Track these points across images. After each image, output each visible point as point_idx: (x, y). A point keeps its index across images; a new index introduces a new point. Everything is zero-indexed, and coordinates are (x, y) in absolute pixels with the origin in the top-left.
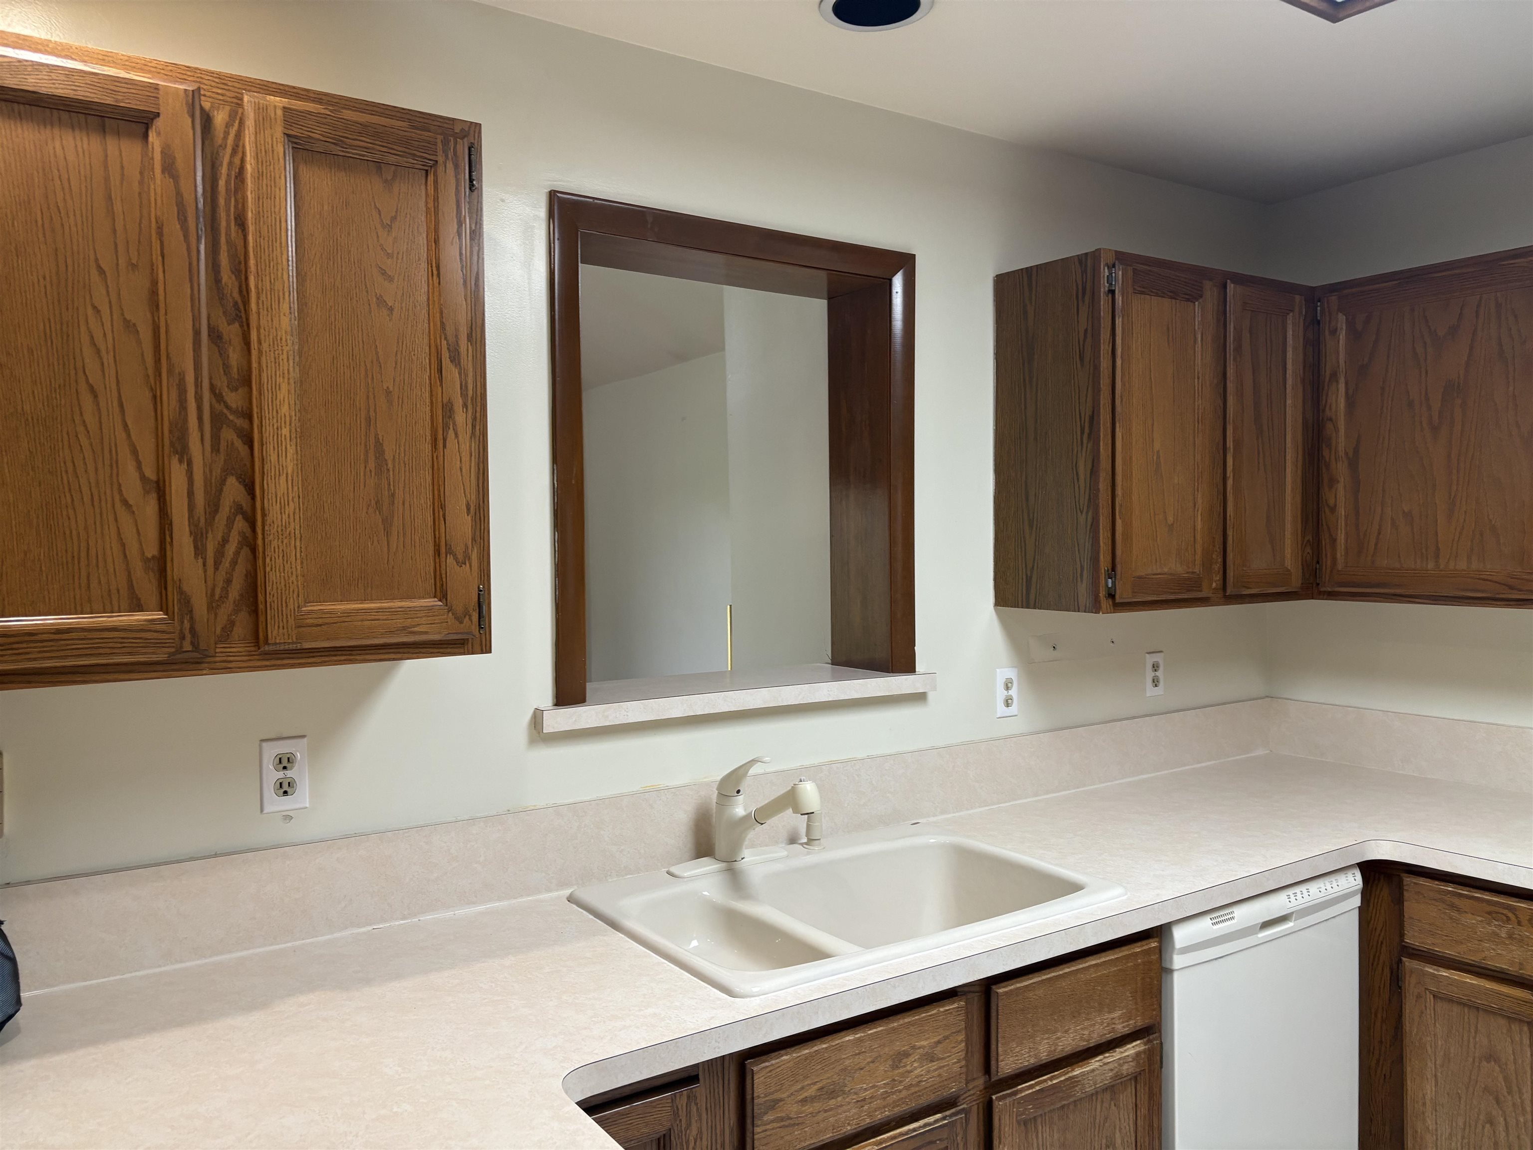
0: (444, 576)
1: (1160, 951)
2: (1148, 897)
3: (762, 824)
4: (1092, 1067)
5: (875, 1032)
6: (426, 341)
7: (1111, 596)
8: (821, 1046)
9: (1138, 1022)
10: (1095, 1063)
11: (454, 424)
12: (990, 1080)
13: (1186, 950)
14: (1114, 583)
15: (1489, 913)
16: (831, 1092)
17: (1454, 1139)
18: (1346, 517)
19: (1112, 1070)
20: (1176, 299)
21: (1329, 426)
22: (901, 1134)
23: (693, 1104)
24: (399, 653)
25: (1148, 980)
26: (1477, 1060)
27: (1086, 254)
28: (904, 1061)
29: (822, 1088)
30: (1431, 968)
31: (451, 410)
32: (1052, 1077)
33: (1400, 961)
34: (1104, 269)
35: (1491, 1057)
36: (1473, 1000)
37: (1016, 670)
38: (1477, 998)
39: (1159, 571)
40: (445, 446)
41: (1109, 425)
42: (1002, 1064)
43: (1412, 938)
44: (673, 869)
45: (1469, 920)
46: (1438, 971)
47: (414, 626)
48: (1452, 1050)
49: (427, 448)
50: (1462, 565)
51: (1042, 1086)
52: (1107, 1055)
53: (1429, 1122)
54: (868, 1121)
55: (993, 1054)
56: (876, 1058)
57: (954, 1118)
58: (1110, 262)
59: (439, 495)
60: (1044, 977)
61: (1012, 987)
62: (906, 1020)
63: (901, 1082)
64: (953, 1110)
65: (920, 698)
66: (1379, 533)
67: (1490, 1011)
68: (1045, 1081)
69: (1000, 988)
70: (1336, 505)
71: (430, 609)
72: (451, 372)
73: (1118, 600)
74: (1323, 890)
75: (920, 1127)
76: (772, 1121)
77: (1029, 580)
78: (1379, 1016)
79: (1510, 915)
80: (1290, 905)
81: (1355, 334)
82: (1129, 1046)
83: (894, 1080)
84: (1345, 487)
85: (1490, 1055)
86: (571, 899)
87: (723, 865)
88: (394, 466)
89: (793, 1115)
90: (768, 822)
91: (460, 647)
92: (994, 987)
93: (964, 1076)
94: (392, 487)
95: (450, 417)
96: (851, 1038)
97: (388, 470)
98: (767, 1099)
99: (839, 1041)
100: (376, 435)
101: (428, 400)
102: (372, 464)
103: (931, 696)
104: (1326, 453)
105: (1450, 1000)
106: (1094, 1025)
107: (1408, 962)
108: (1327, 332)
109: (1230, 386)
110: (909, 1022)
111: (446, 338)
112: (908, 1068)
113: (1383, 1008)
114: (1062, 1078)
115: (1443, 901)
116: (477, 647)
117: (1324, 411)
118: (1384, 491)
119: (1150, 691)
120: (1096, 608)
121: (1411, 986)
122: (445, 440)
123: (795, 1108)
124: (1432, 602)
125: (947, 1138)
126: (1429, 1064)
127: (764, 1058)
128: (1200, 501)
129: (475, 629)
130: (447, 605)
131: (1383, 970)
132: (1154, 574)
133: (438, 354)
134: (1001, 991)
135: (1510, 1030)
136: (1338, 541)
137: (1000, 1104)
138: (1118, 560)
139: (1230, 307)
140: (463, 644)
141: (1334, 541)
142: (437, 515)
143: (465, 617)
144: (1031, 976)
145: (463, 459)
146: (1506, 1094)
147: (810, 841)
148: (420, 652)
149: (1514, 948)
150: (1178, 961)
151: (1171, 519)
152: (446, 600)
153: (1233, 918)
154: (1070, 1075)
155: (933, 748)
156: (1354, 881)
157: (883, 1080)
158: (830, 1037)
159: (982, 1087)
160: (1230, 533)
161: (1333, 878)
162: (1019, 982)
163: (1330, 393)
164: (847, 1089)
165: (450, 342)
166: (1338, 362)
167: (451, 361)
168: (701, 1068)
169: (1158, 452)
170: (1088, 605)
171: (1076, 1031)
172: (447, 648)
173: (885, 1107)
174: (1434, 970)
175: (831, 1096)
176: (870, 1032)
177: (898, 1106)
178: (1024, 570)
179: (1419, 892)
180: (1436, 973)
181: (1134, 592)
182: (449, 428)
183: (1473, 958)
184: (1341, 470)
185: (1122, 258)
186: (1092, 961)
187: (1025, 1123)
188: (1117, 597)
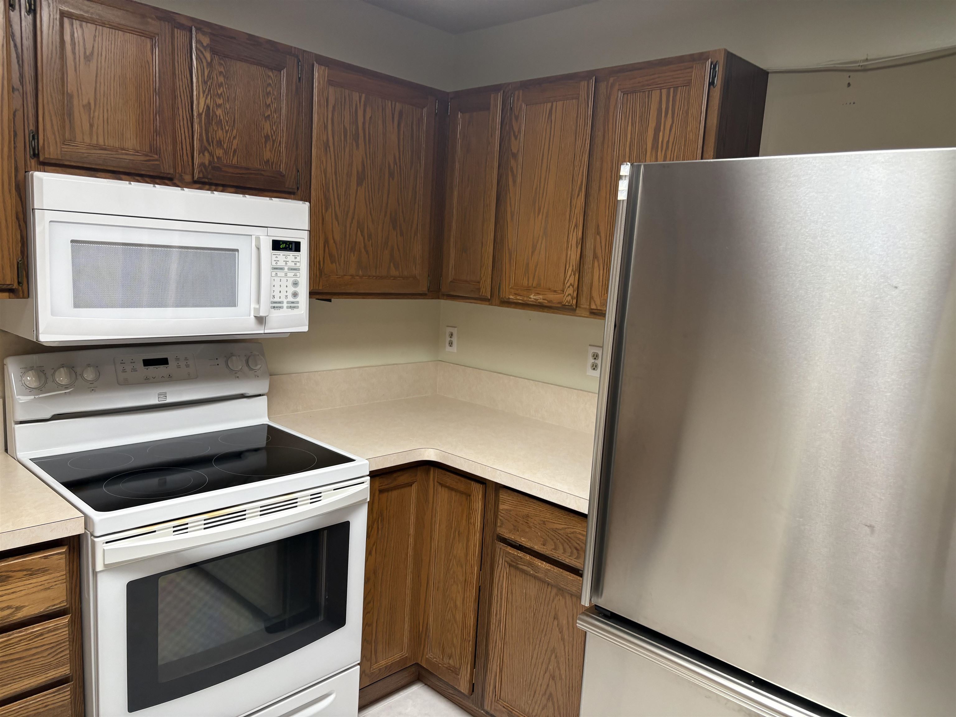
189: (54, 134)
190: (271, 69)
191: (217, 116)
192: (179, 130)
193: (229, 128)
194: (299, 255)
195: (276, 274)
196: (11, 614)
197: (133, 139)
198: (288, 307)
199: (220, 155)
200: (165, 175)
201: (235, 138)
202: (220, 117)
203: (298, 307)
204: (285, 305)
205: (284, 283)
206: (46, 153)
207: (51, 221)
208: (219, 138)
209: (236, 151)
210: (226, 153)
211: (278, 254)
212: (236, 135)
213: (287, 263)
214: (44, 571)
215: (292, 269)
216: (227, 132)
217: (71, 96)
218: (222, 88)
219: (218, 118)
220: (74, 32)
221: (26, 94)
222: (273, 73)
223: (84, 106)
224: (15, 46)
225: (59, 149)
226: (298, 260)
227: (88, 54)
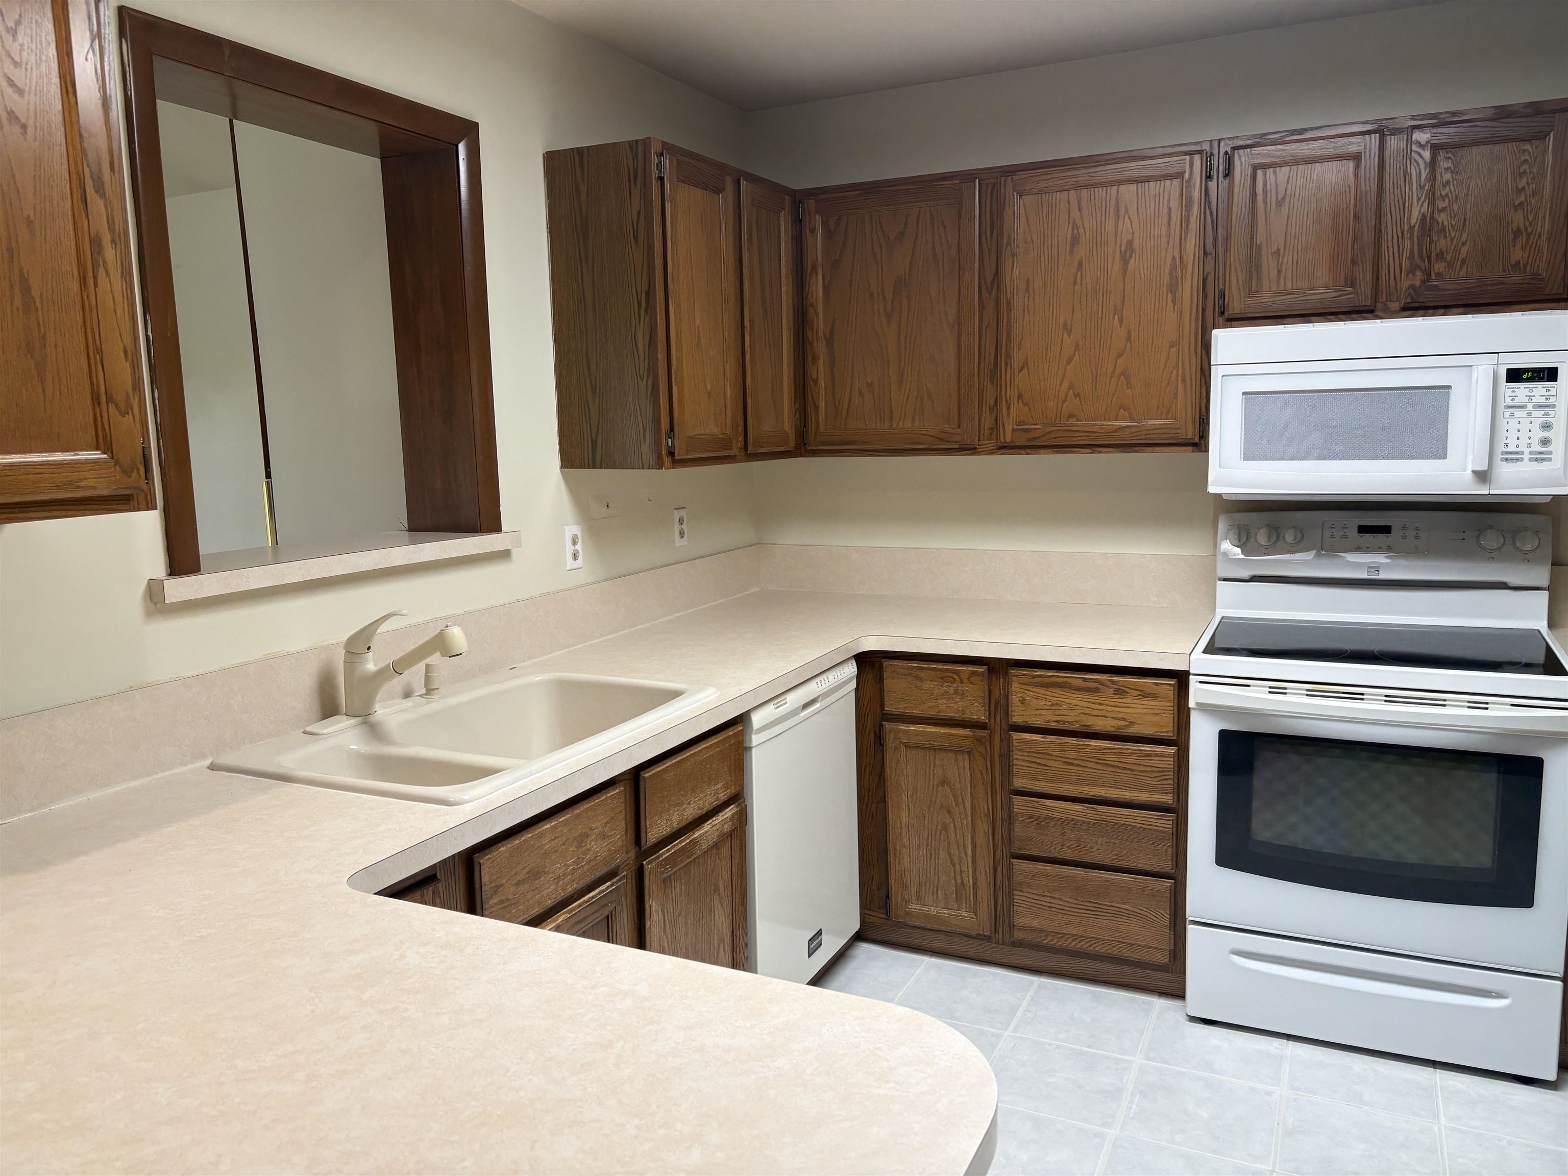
0: (106, 427)
1: (741, 733)
2: (733, 692)
3: (401, 674)
4: (706, 830)
5: (566, 819)
6: (65, 166)
7: (671, 454)
8: (527, 836)
9: (732, 791)
10: (707, 827)
11: (104, 262)
12: (640, 849)
13: (760, 730)
14: (673, 442)
15: (942, 678)
16: (536, 874)
17: (922, 848)
18: (826, 388)
19: (718, 830)
20: (706, 190)
21: (811, 310)
22: (585, 902)
23: (437, 897)
24: (64, 510)
25: (738, 756)
26: (935, 786)
27: (637, 141)
28: (585, 841)
29: (529, 872)
30: (904, 726)
31: (100, 245)
32: (681, 841)
33: (882, 725)
34: (654, 157)
35: (944, 782)
36: (932, 743)
37: (580, 526)
38: (935, 741)
39: (703, 432)
40: (96, 285)
41: (663, 301)
42: (649, 835)
43: (891, 706)
44: (308, 729)
45: (928, 685)
46: (909, 727)
47: (81, 480)
48: (919, 784)
49: (75, 286)
50: (909, 424)
51: (676, 848)
52: (714, 819)
53: (905, 840)
54: (562, 894)
55: (643, 828)
56: (566, 841)
57: (619, 884)
58: (659, 151)
59: (94, 339)
60: (674, 761)
61: (654, 771)
62: (585, 807)
63: (583, 859)
64: (618, 878)
65: (504, 555)
66: (850, 401)
67: (943, 750)
68: (677, 844)
69: (645, 774)
70: (817, 378)
71: (96, 462)
72: (97, 204)
73: (677, 457)
74: (836, 677)
75: (597, 895)
76: (496, 904)
77: (594, 443)
78: (867, 770)
79: (955, 677)
80: (819, 689)
81: (829, 235)
82: (727, 810)
83: (579, 858)
84: (824, 362)
85: (944, 781)
86: (213, 767)
87: (359, 719)
88: (42, 305)
89: (510, 897)
90: (406, 673)
91: (125, 504)
92: (642, 773)
93: (624, 848)
94: (42, 329)
95: (99, 253)
96: (548, 826)
97: (36, 309)
98: (492, 885)
99: (540, 830)
100: (21, 269)
101: (72, 233)
102: (18, 302)
103: (515, 552)
104: (809, 334)
105: (917, 747)
106: (706, 796)
107: (887, 725)
108: (808, 230)
109: (746, 271)
110: (588, 808)
111: (88, 166)
112: (588, 847)
113: (870, 764)
114: (688, 841)
115: (911, 675)
116: (143, 505)
117: (807, 298)
118: (853, 366)
119: (678, 542)
120: (660, 466)
121: (890, 742)
122: (95, 278)
123: (512, 889)
124: (889, 454)
125: (615, 901)
126: (904, 797)
127: (487, 851)
128: (728, 372)
129: (143, 481)
130: (113, 458)
131: (869, 734)
132: (700, 435)
133: (80, 181)
134: (647, 775)
135: (956, 760)
136: (820, 408)
137: (649, 866)
138: (676, 421)
139: (743, 201)
140: (129, 500)
141: (817, 408)
142: (92, 361)
143: (133, 471)
144: (665, 761)
145: (116, 299)
146: (955, 806)
147: (429, 691)
148: (86, 510)
149: (959, 700)
150: (756, 739)
151: (709, 387)
152: (112, 453)
153: (786, 703)
154: (692, 837)
155: (518, 601)
156: (851, 669)
157: (571, 859)
158: (533, 828)
159: (634, 857)
160: (749, 400)
161: (840, 668)
162: (659, 767)
163: (811, 283)
164: (547, 870)
165: (93, 170)
166: (817, 257)
167: (96, 192)
168: (438, 868)
169: (698, 327)
170: (651, 463)
171: (694, 802)
172: (110, 504)
173: (573, 881)
174: (906, 727)
175: (536, 877)
176: (561, 820)
177: (582, 879)
178: (589, 434)
179: (894, 671)
180: (907, 728)
181: (687, 450)
182: (99, 265)
183: (932, 713)
184: (821, 348)
185: (667, 148)
186: (703, 745)
187: (664, 881)
188: (676, 454)
189: (1239, 289)
190: (1528, 140)
191: (1438, 223)
192: (1386, 252)
193: (1455, 235)
194: (1556, 386)
195: (1512, 415)
196: (1126, 726)
197: (1326, 276)
198: (1531, 460)
199: (1440, 271)
200: (1361, 308)
201: (1464, 244)
202: (1443, 223)
203: (1550, 460)
204: (1526, 456)
205: (1525, 426)
206: (1230, 309)
207: (1223, 376)
208: (1440, 249)
209: (1465, 262)
210: (1450, 265)
211: (1517, 387)
212: (1467, 240)
213: (1532, 398)
214: (1153, 696)
215: (1540, 407)
216: (1452, 240)
217: (1259, 248)
218: (1448, 187)
219: (1440, 224)
220: (1266, 181)
221: (1218, 256)
222: (1532, 146)
223: (1272, 254)
224: (1211, 213)
225: (1243, 303)
226: (1553, 392)
227: (1280, 198)
